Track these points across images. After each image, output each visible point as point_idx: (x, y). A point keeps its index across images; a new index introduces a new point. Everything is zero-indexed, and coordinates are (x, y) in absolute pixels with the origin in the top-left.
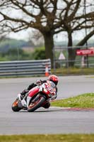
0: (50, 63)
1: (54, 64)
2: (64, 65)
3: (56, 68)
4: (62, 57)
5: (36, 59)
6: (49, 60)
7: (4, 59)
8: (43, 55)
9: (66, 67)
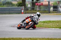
0: (24, 8)
1: (26, 9)
2: (30, 9)
3: (27, 10)
4: (29, 6)
5: (18, 6)
6: (23, 7)
7: (4, 6)
8: (21, 5)
9: (31, 10)
